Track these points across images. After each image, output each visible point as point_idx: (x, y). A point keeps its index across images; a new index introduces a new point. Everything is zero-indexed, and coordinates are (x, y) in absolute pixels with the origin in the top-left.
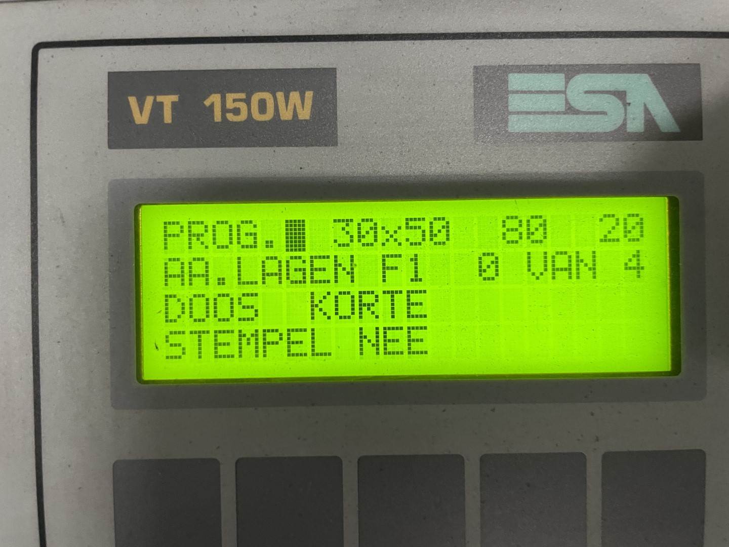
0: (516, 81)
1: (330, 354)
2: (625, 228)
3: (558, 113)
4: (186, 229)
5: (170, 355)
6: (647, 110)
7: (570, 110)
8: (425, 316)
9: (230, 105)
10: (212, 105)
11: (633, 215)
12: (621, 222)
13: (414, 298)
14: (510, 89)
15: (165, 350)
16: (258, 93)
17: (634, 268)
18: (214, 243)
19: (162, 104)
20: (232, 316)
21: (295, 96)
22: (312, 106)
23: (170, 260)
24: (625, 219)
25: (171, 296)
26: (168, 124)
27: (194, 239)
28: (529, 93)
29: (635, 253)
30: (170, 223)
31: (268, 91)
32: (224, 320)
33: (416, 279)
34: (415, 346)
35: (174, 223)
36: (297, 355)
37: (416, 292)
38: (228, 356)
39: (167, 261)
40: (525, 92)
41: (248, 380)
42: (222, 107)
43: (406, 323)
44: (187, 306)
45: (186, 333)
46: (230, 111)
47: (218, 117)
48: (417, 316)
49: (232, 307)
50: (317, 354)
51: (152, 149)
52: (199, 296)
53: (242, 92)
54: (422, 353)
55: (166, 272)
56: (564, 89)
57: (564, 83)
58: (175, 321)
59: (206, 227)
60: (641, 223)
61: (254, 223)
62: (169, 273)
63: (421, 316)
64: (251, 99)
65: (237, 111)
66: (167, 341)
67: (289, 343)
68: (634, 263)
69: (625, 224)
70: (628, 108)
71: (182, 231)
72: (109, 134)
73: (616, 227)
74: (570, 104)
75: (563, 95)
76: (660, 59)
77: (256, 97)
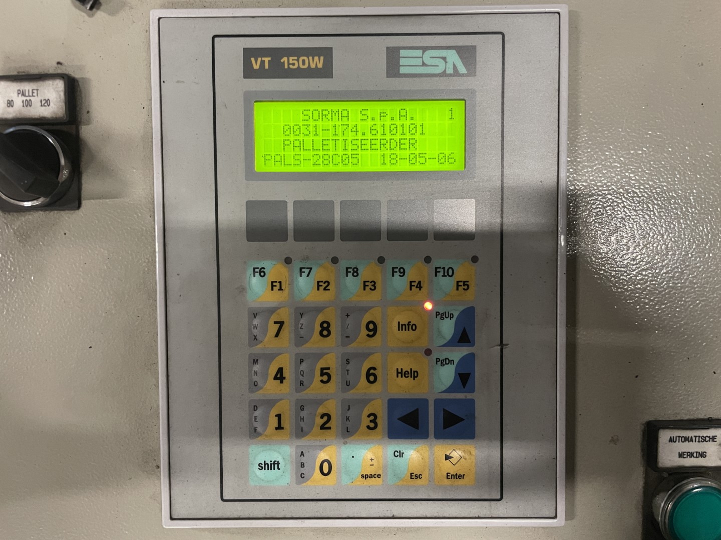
0: (403, 53)
3: (420, 66)
6: (454, 65)
7: (424, 64)
8: (368, 149)
9: (291, 62)
10: (284, 62)
14: (400, 56)
16: (302, 57)
19: (264, 61)
21: (316, 58)
22: (323, 62)
26: (267, 69)
28: (409, 58)
31: (306, 56)
37: (364, 139)
40: (406, 57)
42: (288, 62)
43: (360, 152)
46: (291, 64)
47: (286, 67)
51: (261, 79)
53: (295, 56)
56: (421, 56)
57: (421, 54)
64: (299, 59)
65: (293, 64)
70: (447, 64)
72: (244, 73)
74: (424, 62)
75: (422, 59)
76: (460, 44)
77: (301, 59)
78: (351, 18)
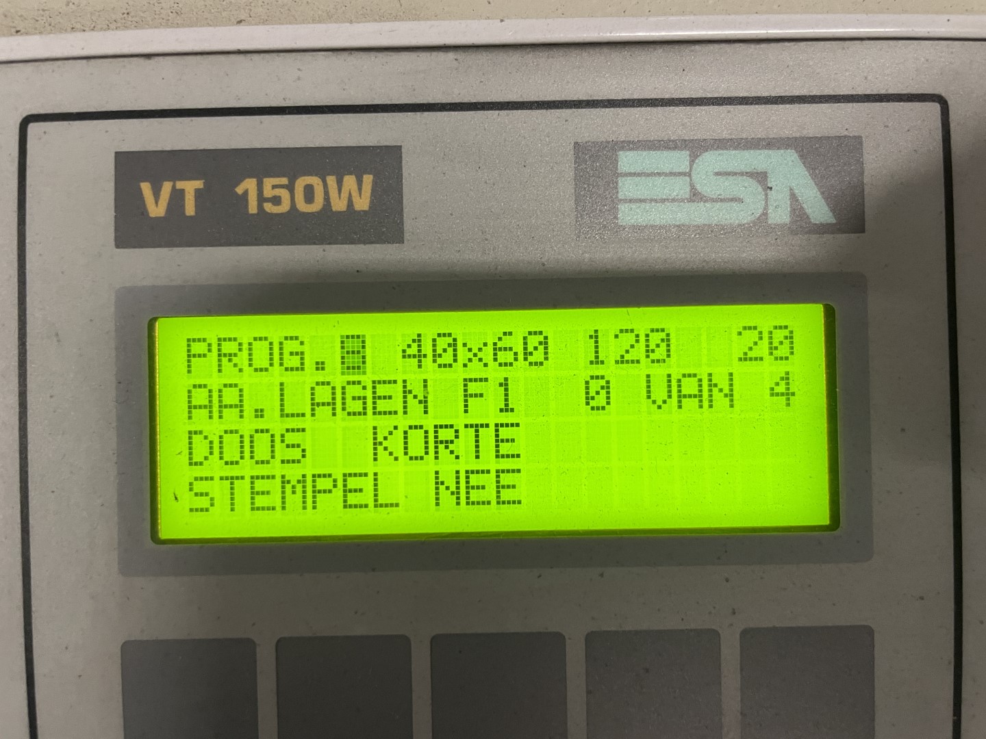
0: (627, 160)
1: (397, 505)
2: (771, 343)
3: (683, 200)
4: (215, 348)
5: (194, 507)
6: (793, 197)
7: (696, 196)
8: (518, 456)
9: (268, 192)
10: (246, 193)
11: (781, 327)
12: (765, 336)
13: (504, 433)
14: (619, 171)
15: (187, 500)
16: (303, 178)
17: (782, 394)
18: (250, 365)
19: (182, 191)
20: (273, 457)
21: (350, 181)
22: (372, 193)
23: (195, 386)
24: (771, 333)
25: (196, 433)
26: (191, 217)
27: (225, 360)
28: (644, 176)
29: (784, 375)
30: (194, 340)
31: (316, 175)
32: (263, 462)
33: (506, 409)
34: (506, 495)
35: (199, 340)
36: (356, 506)
37: (507, 425)
38: (268, 509)
39: (191, 388)
40: (639, 175)
41: (291, 539)
42: (258, 194)
43: (493, 465)
44: (216, 445)
45: (215, 479)
46: (268, 200)
48: (508, 456)
49: (273, 446)
50: (381, 506)
51: (170, 249)
52: (231, 432)
53: (283, 176)
54: (514, 502)
55: (189, 402)
56: (687, 171)
57: (688, 163)
58: (201, 464)
59: (240, 344)
60: (790, 337)
61: (300, 339)
62: (194, 403)
63: (513, 456)
64: (294, 184)
65: (276, 200)
66: (191, 490)
67: (345, 491)
68: (781, 389)
69: (771, 338)
70: (770, 193)
71: (210, 350)
72: (116, 230)
73: (759, 342)
74: (696, 189)
75: (688, 179)
76: (811, 132)
77: (301, 183)
78: (460, 55)
